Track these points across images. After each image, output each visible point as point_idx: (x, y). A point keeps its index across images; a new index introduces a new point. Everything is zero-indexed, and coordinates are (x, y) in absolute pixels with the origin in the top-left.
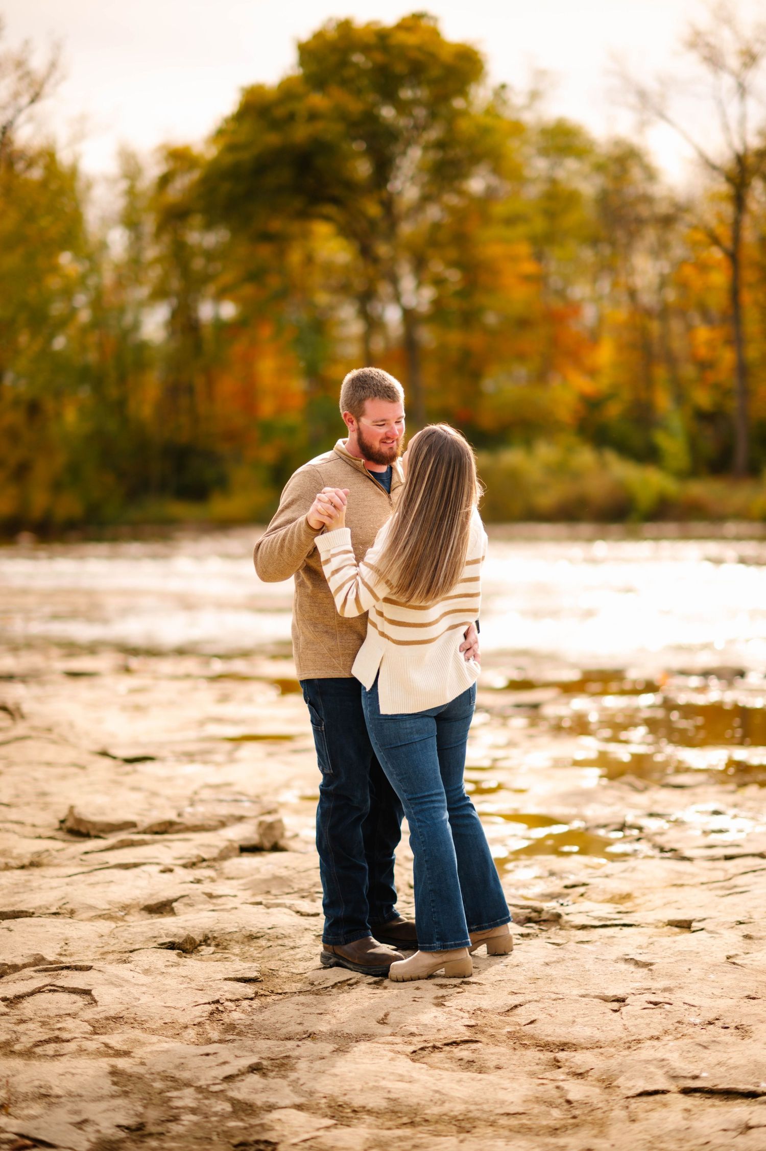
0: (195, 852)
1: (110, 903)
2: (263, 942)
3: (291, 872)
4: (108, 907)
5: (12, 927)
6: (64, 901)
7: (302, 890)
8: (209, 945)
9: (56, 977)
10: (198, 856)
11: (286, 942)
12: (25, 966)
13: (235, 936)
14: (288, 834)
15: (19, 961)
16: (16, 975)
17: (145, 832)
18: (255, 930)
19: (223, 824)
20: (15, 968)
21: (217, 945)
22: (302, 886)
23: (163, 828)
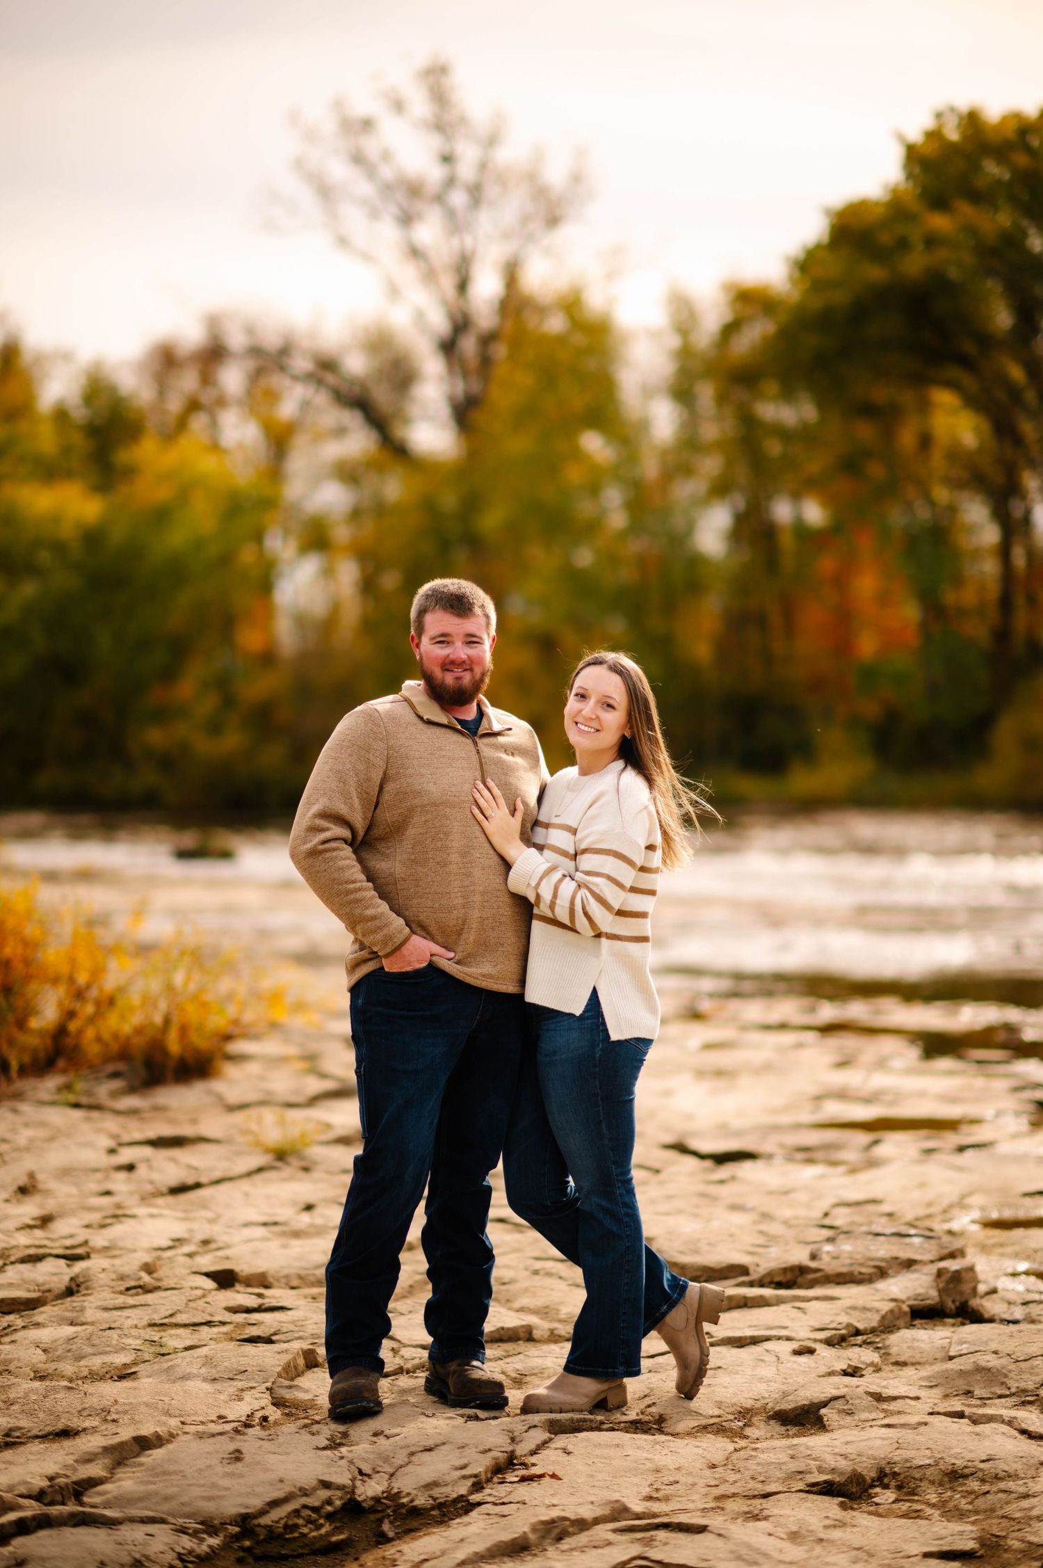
0: (844, 1319)
1: (719, 1405)
2: (974, 1485)
3: (1004, 1361)
4: (717, 1412)
5: (570, 1448)
6: (648, 1401)
7: (1025, 1391)
8: (886, 1487)
9: (649, 1542)
10: (849, 1325)
11: (1011, 1485)
12: (597, 1521)
13: (928, 1472)
14: (982, 1288)
15: (587, 1513)
16: (583, 1538)
17: (761, 1284)
18: (960, 1463)
19: (882, 1273)
20: (582, 1525)
21: (899, 1487)
22: (1023, 1385)
23: (789, 1276)
